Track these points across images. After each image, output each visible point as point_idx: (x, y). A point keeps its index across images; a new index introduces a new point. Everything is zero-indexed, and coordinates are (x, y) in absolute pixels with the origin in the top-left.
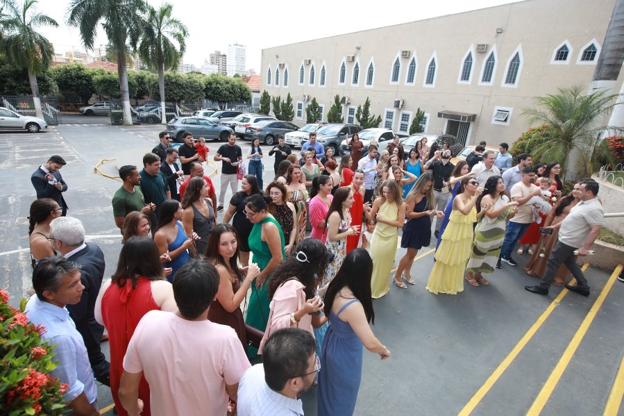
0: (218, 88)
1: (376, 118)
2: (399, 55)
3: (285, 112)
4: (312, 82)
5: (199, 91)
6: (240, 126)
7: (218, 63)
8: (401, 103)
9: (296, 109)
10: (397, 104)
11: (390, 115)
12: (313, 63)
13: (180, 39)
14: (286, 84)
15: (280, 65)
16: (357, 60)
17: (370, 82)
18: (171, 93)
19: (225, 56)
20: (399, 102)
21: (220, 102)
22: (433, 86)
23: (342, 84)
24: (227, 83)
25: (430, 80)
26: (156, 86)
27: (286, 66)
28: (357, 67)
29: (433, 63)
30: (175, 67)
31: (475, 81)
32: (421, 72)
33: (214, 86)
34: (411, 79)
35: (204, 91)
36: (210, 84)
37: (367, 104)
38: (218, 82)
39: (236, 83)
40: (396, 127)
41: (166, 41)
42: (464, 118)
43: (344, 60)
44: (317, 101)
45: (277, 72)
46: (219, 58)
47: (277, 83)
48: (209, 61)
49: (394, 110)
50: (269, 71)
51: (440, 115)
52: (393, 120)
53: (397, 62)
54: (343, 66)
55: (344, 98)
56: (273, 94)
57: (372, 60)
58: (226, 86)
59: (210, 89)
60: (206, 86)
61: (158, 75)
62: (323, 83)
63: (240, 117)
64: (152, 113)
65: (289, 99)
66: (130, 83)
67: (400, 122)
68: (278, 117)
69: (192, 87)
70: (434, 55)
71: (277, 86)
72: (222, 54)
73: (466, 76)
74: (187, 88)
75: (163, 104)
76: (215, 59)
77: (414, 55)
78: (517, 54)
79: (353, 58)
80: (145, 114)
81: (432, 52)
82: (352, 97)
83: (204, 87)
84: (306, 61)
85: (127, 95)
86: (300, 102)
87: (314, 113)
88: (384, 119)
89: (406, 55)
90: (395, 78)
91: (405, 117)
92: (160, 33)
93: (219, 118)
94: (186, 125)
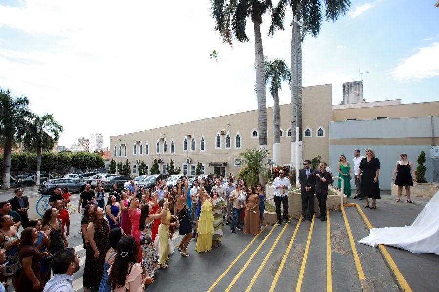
0: (81, 160)
1: (178, 169)
2: (186, 137)
3: (125, 171)
4: (141, 153)
5: (67, 162)
7: (83, 144)
8: (190, 160)
9: (132, 169)
10: (188, 161)
11: (185, 167)
12: (141, 143)
13: (55, 132)
14: (126, 155)
15: (122, 145)
16: (165, 140)
17: (173, 151)
18: (45, 165)
19: (89, 140)
20: (188, 160)
21: (82, 168)
22: (204, 151)
23: (158, 153)
24: (88, 156)
25: (203, 148)
26: (34, 161)
27: (126, 145)
28: (165, 143)
29: (203, 140)
30: (51, 148)
31: (223, 147)
32: (198, 145)
33: (78, 158)
34: (193, 148)
35: (71, 162)
36: (76, 157)
37: (172, 163)
38: (81, 156)
39: (94, 156)
40: (189, 173)
41: (45, 134)
42: (221, 165)
43: (158, 140)
44: (144, 163)
45: (120, 149)
46: (84, 142)
48: (77, 143)
49: (187, 164)
50: (115, 149)
51: (209, 165)
52: (187, 170)
53: (186, 140)
54: (158, 144)
55: (160, 160)
56: (117, 161)
57: (173, 140)
58: (87, 158)
59: (76, 160)
60: (73, 159)
61: (36, 154)
62: (147, 153)
63: (95, 176)
64: (28, 179)
65: (128, 163)
66: (12, 161)
67: (191, 170)
68: (121, 174)
69: (62, 160)
70: (203, 136)
71: (121, 156)
72: (86, 139)
73: (219, 145)
74: (58, 161)
75: (38, 173)
76: (81, 142)
77: (193, 137)
78: (238, 135)
79: (163, 139)
80: (23, 180)
81: (201, 135)
82: (164, 159)
83: (71, 159)
85: (9, 168)
86: (135, 164)
87: (143, 170)
88: (182, 169)
89: (189, 137)
90: (186, 148)
91: (193, 167)
92: (41, 130)
93: (81, 177)
94: (55, 184)
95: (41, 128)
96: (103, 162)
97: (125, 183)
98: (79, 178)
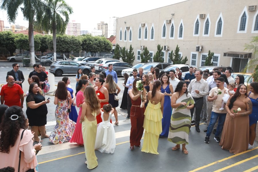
0: (90, 43)
2: (198, 17)
3: (128, 57)
4: (146, 37)
5: (78, 45)
6: (97, 66)
8: (200, 48)
9: (136, 55)
10: (198, 49)
11: (194, 56)
12: (146, 25)
13: (66, 14)
14: (130, 40)
15: (127, 28)
16: (173, 22)
17: (181, 36)
18: (61, 47)
20: (199, 47)
21: (91, 52)
22: (221, 35)
23: (164, 38)
24: (96, 40)
25: (219, 32)
26: (51, 43)
27: (131, 28)
28: (173, 26)
29: (220, 21)
30: (63, 31)
31: (249, 30)
32: (213, 27)
33: (88, 42)
34: (206, 32)
35: (82, 45)
36: (85, 41)
37: (177, 50)
38: (90, 40)
39: (102, 40)
40: (199, 64)
41: (58, 16)
42: (242, 56)
43: (165, 22)
44: (148, 49)
45: (126, 32)
46: (103, 26)
47: (125, 39)
49: (197, 53)
50: (121, 32)
51: (225, 55)
52: (197, 60)
53: (197, 22)
54: (164, 27)
55: (165, 47)
56: (122, 46)
57: (182, 22)
58: (95, 42)
59: (86, 44)
60: (83, 42)
61: (52, 35)
62: (152, 38)
65: (131, 49)
66: (35, 42)
67: (201, 60)
68: (124, 60)
69: (74, 43)
70: (221, 15)
71: (125, 41)
73: (242, 28)
74: (71, 44)
75: (55, 54)
77: (208, 17)
79: (170, 21)
80: (45, 60)
81: (220, 14)
82: (170, 46)
83: (82, 43)
84: (142, 24)
85: (33, 49)
86: (139, 50)
87: (145, 57)
88: (190, 60)
89: (202, 17)
90: (197, 32)
91: (204, 57)
92: (55, 12)
93: (87, 61)
94: (61, 66)
95: (54, 10)
96: (110, 47)
97: (123, 70)
98: (85, 62)
